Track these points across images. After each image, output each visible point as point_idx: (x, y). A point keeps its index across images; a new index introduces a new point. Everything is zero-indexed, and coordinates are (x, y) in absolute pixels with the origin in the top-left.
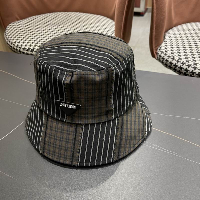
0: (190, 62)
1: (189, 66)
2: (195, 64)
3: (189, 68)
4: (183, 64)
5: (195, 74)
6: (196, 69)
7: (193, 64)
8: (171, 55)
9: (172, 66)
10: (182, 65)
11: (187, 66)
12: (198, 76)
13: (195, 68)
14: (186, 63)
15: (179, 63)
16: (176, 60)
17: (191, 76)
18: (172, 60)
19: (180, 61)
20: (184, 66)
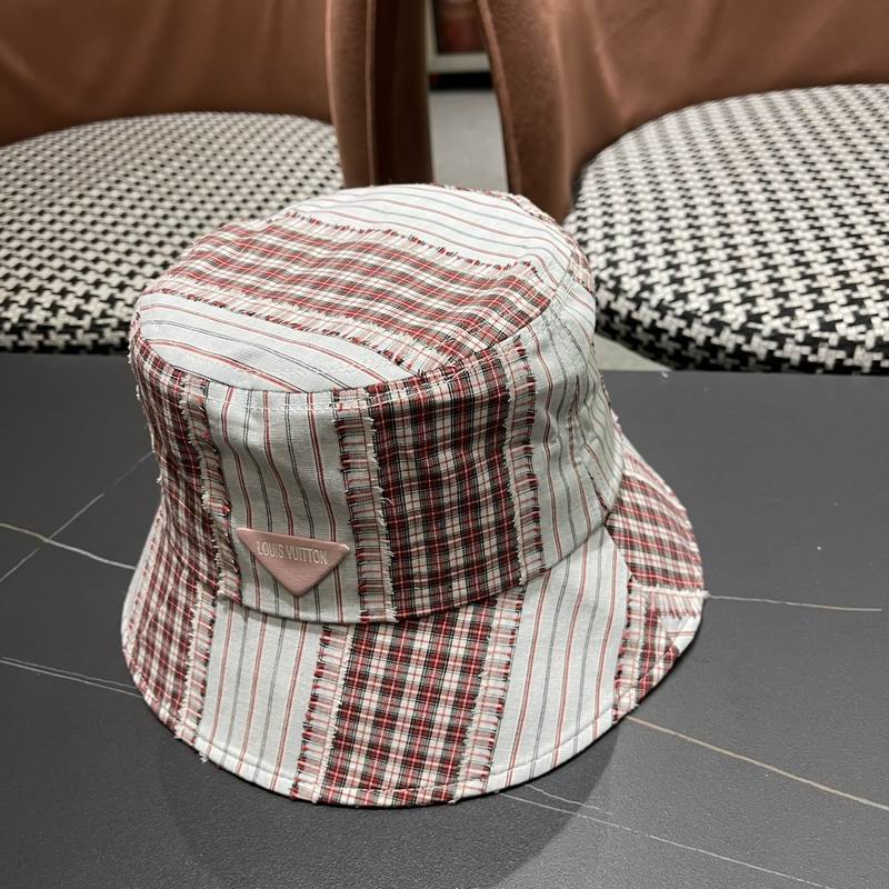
0: (692, 297)
1: (689, 317)
2: (716, 307)
3: (689, 326)
4: (662, 309)
5: (721, 355)
6: (722, 329)
7: (705, 308)
8: (604, 275)
9: (615, 327)
10: (656, 315)
11: (682, 317)
12: (737, 362)
13: (718, 326)
14: (673, 305)
15: (644, 308)
16: (631, 295)
17: (705, 366)
18: (611, 296)
19: (647, 300)
20: (669, 318)
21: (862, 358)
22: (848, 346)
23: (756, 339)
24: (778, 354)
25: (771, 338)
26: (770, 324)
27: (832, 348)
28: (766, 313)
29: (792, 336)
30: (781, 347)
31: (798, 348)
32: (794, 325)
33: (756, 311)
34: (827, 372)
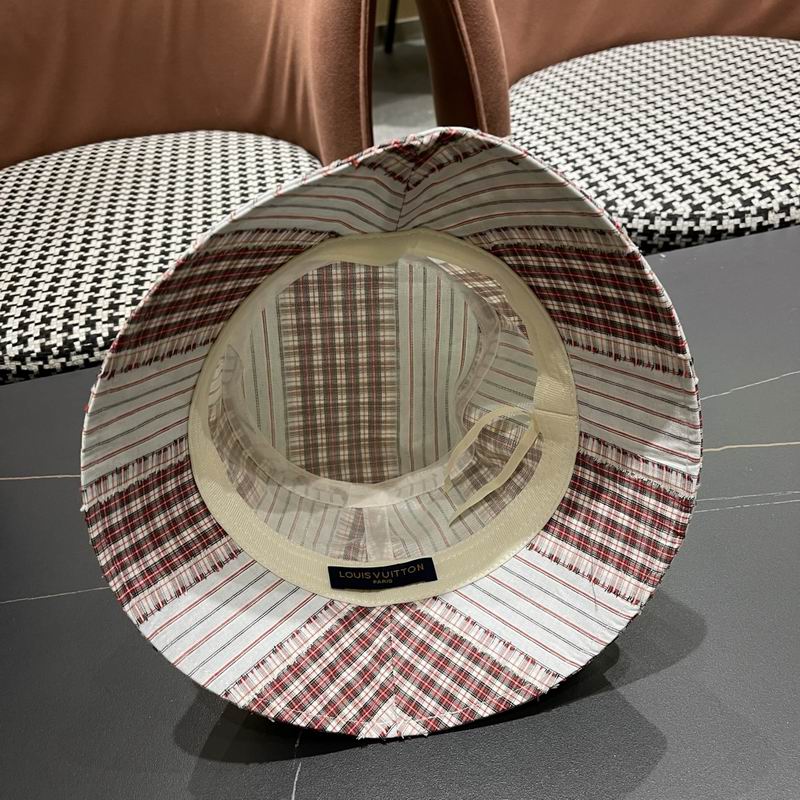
0: (646, 203)
1: (650, 217)
2: (668, 206)
3: (652, 223)
4: (628, 215)
5: (678, 238)
6: (677, 219)
7: (660, 208)
10: (625, 220)
11: (645, 218)
12: (690, 240)
13: (674, 218)
14: (636, 211)
17: (666, 248)
19: (616, 211)
20: (634, 221)
21: (774, 218)
22: (763, 212)
23: (702, 221)
24: (719, 228)
25: (713, 218)
26: (708, 210)
27: (753, 216)
28: (704, 203)
29: (727, 214)
30: (720, 223)
31: (732, 221)
32: (725, 206)
33: (695, 203)
34: (752, 233)
